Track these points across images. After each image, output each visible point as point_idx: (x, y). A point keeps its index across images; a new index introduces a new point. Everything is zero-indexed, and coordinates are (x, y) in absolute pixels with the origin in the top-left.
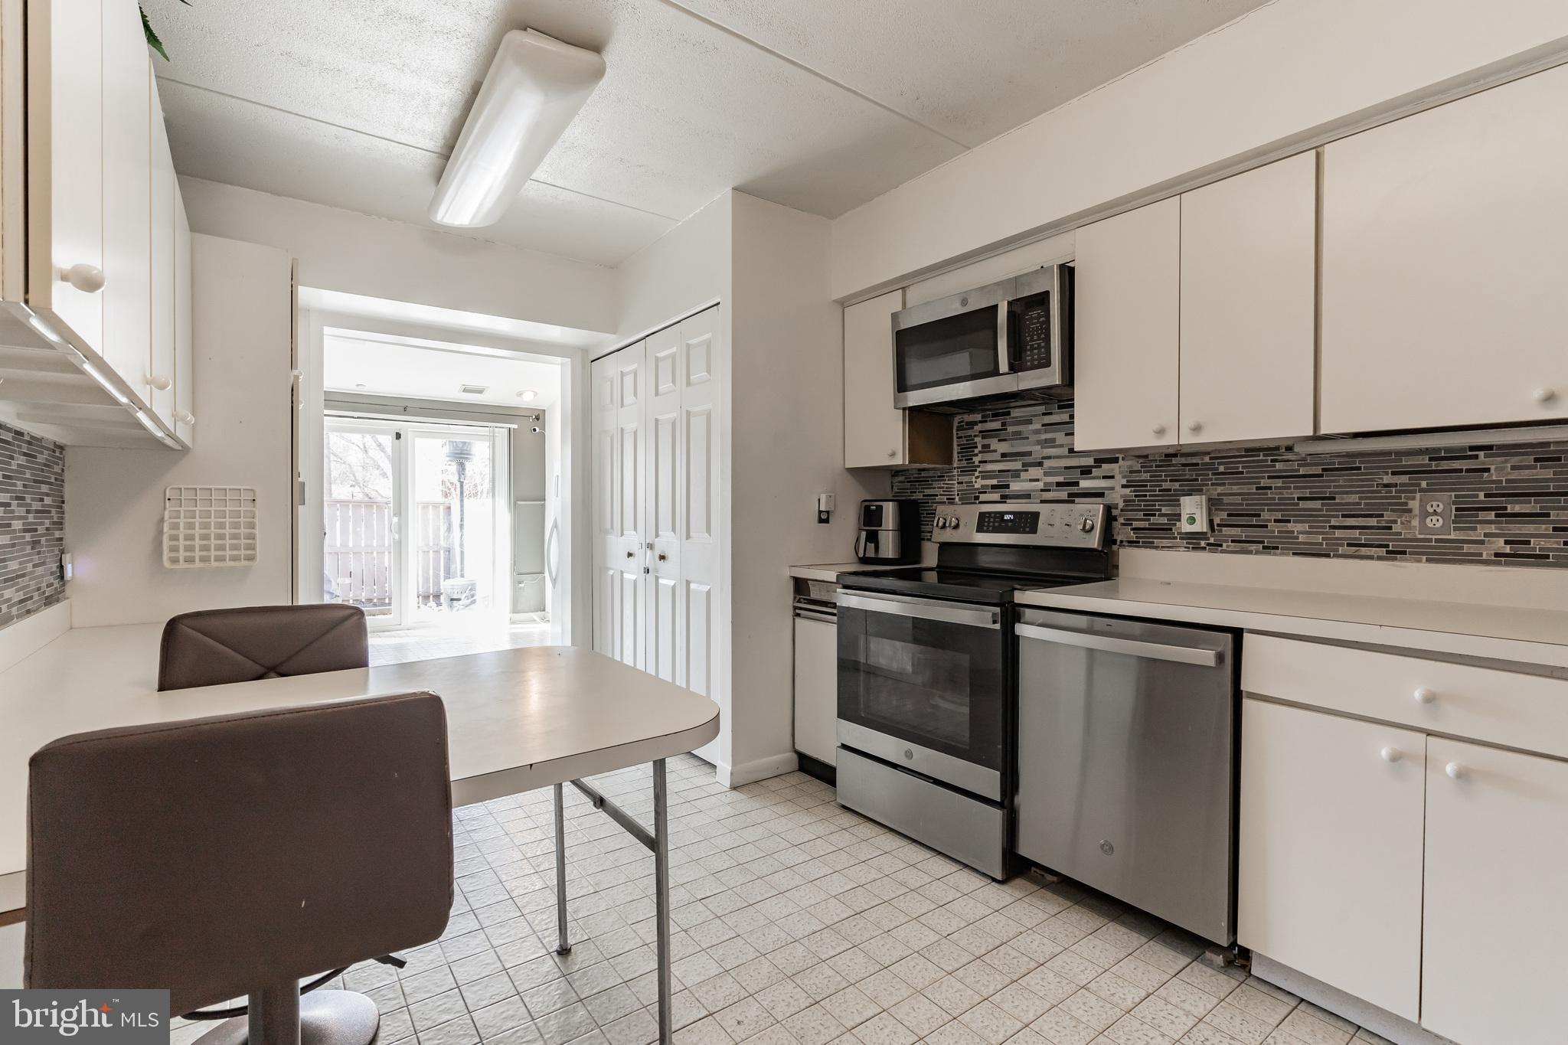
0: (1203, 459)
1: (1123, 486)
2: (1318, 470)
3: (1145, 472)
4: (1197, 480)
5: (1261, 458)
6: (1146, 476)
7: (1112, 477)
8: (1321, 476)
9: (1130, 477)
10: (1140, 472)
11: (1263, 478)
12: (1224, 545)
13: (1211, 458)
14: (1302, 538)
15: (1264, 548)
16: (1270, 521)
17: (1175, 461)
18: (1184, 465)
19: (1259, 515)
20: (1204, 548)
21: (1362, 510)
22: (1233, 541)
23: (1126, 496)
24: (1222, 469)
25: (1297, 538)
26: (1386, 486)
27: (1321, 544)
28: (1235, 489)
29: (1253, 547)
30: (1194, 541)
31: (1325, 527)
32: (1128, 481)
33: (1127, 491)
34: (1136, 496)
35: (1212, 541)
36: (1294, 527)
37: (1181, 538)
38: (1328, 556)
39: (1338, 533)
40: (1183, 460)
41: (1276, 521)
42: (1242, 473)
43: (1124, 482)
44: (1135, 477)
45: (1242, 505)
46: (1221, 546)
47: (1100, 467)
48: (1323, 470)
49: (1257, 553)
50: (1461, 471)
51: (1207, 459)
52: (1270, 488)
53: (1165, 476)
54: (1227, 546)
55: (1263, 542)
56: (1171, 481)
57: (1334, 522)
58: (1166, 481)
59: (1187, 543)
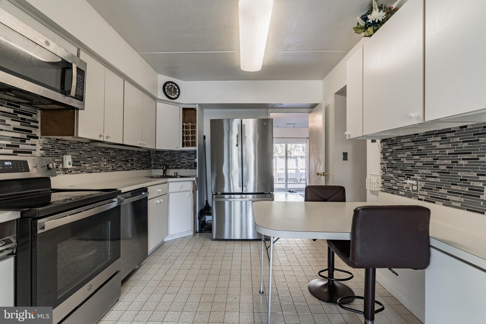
0: (67, 143)
1: (41, 150)
2: (90, 150)
3: (49, 145)
4: (65, 150)
5: (80, 145)
6: (50, 146)
7: (35, 145)
8: (90, 151)
9: (43, 146)
10: (47, 144)
11: (80, 151)
12: (72, 171)
13: (69, 143)
14: (88, 168)
15: (81, 172)
16: (82, 163)
17: (59, 142)
18: (62, 144)
19: (80, 162)
20: (68, 173)
21: (97, 160)
22: (74, 170)
23: (42, 154)
24: (72, 147)
25: (87, 168)
26: (100, 155)
27: (91, 169)
28: (75, 154)
29: (79, 172)
30: (66, 171)
31: (91, 165)
32: (43, 148)
33: (42, 152)
34: (46, 154)
35: (69, 171)
36: (87, 165)
37: (62, 170)
38: (92, 172)
39: (94, 167)
40: (62, 142)
41: (83, 164)
42: (76, 149)
43: (41, 148)
44: (45, 146)
45: (76, 159)
46: (71, 172)
47: (30, 140)
48: (91, 150)
49: (80, 173)
50: (107, 152)
51: (68, 143)
52: (82, 154)
53: (56, 147)
54: (73, 172)
55: (80, 170)
56: (58, 149)
57: (93, 164)
58: (56, 149)
59: (63, 172)
